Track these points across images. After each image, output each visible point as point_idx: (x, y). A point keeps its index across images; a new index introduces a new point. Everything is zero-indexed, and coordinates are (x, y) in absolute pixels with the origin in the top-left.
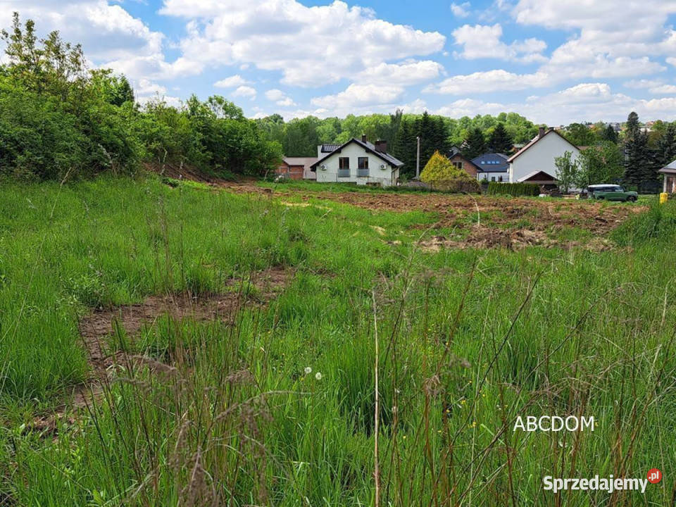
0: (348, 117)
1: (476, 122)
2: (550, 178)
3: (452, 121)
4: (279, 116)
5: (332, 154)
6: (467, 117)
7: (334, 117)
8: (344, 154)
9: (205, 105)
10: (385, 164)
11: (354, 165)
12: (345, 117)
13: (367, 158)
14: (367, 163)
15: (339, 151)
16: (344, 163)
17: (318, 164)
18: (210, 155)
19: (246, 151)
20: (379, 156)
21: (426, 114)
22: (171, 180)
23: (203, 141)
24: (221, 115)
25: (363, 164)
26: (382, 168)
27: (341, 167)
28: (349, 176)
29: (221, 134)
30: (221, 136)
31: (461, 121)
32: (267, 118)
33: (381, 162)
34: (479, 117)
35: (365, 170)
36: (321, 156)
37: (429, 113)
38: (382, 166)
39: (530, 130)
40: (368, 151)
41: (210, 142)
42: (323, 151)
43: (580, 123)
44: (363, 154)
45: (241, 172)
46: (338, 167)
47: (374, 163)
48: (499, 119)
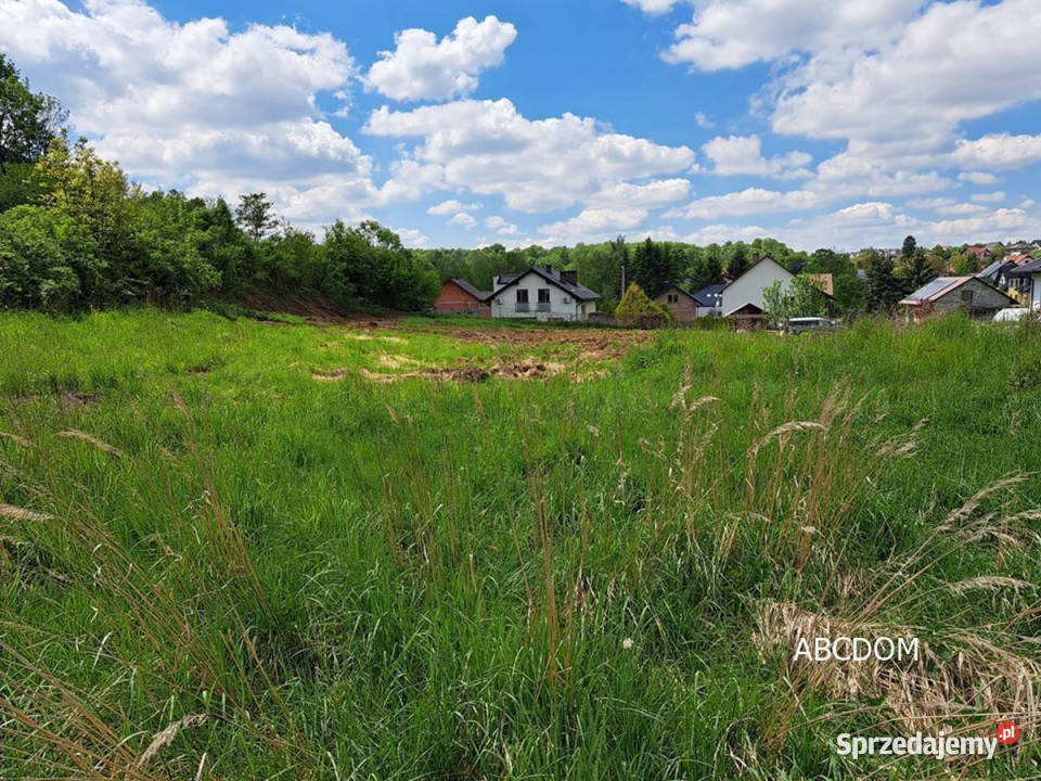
0: (579, 245)
1: (725, 250)
2: (758, 311)
3: (697, 248)
4: (500, 246)
5: (508, 286)
6: (715, 245)
7: (562, 246)
8: (523, 285)
9: (357, 231)
10: (568, 297)
11: (533, 298)
12: (574, 246)
13: (548, 290)
14: (548, 296)
15: (516, 283)
16: (523, 296)
17: (493, 297)
18: (352, 287)
19: (398, 282)
20: (562, 289)
21: (649, 240)
22: (258, 313)
23: (346, 272)
24: (375, 242)
25: (543, 296)
26: (565, 301)
27: (540, 299)
28: (526, 311)
29: (369, 263)
30: (369, 266)
31: (708, 248)
32: (487, 248)
33: (564, 295)
34: (729, 243)
35: (545, 304)
36: (497, 288)
37: (653, 240)
38: (565, 300)
39: (787, 258)
40: (549, 282)
41: (356, 273)
42: (499, 283)
43: (827, 248)
44: (544, 286)
45: (392, 306)
46: (516, 300)
47: (556, 296)
48: (753, 246)
